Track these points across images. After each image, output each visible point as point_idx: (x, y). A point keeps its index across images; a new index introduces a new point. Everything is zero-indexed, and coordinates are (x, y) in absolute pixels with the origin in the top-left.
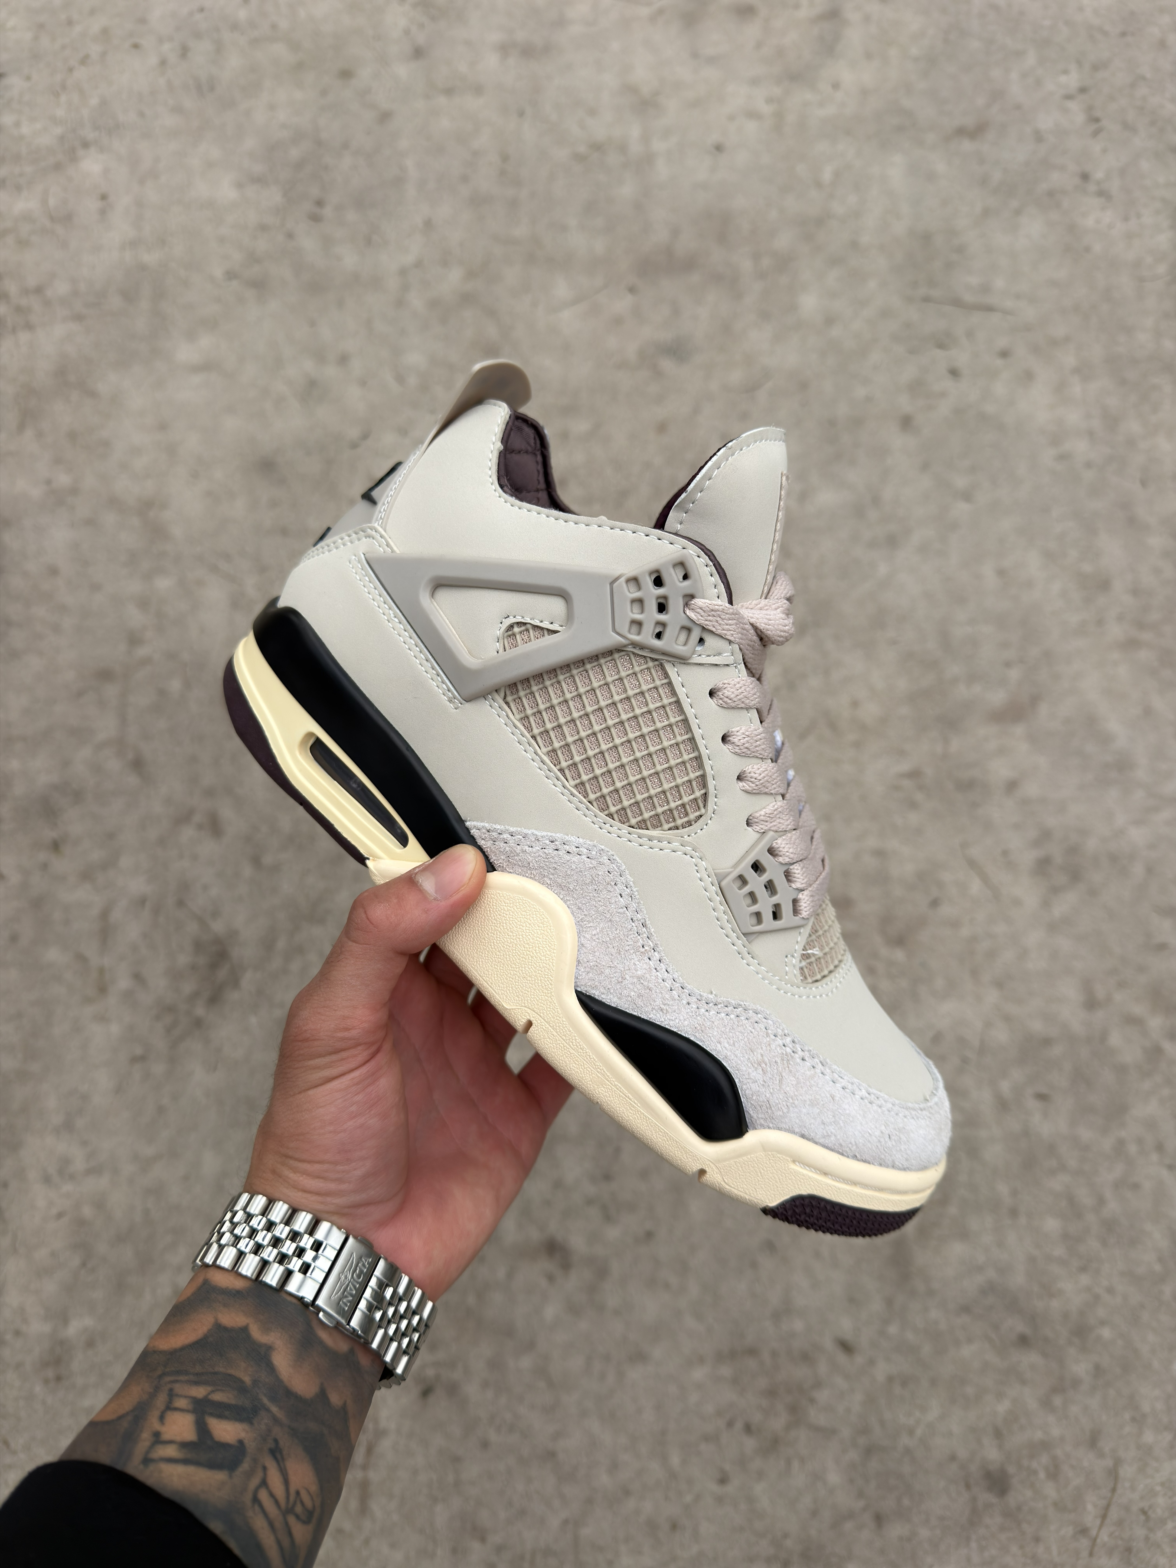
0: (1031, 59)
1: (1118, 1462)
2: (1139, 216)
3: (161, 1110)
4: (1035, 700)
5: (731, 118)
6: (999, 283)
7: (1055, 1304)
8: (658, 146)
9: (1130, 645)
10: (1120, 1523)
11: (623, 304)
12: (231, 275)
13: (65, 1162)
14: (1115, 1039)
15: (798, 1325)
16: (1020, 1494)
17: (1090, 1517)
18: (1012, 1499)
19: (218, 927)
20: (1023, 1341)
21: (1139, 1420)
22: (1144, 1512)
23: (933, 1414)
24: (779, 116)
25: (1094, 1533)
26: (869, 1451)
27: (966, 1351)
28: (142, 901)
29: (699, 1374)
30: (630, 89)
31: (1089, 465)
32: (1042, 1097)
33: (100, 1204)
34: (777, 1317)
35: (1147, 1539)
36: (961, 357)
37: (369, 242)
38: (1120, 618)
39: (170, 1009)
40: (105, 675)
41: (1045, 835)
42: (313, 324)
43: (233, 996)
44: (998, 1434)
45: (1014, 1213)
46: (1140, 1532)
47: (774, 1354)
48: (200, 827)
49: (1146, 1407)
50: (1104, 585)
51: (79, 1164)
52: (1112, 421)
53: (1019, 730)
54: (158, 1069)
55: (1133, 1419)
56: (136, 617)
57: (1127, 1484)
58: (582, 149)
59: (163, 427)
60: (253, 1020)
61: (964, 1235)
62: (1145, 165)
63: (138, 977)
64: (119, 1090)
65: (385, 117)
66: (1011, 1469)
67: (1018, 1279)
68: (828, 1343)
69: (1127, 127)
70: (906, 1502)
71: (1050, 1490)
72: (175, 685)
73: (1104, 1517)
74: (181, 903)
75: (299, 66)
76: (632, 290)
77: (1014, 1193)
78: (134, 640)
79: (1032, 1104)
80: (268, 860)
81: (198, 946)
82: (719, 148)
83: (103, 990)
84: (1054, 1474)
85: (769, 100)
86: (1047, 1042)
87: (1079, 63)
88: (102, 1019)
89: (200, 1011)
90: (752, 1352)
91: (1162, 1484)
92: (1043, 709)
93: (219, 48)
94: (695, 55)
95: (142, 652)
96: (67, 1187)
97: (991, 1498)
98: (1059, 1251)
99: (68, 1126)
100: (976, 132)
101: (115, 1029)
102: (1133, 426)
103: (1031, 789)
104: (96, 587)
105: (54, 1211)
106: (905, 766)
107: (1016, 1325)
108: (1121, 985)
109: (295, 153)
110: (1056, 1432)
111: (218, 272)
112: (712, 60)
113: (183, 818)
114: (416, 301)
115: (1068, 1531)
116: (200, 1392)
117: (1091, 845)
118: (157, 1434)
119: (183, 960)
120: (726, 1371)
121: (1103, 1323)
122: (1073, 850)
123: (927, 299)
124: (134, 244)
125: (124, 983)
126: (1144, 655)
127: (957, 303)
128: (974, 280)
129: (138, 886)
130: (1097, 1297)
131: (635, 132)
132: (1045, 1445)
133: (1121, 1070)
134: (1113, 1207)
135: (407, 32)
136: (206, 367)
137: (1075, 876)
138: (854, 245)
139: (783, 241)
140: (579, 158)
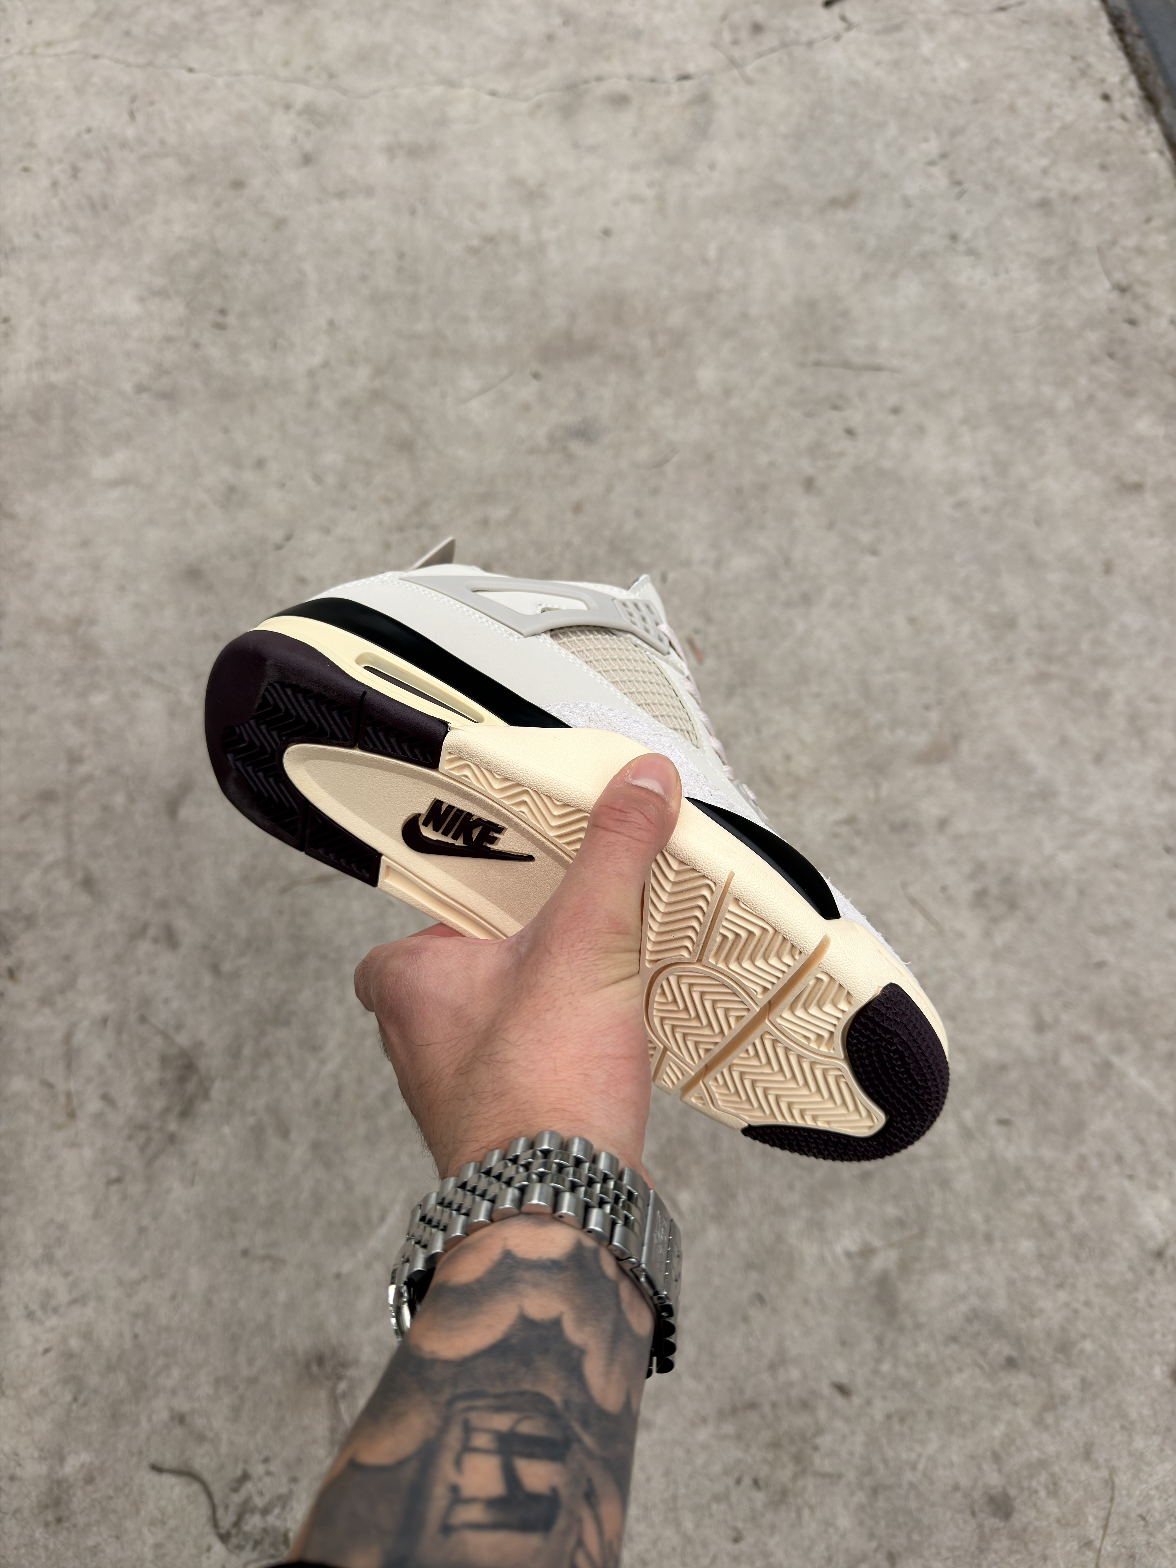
0: (892, 130)
1: (1113, 1471)
2: (1007, 271)
3: (142, 1230)
4: (956, 739)
5: (616, 203)
6: (884, 343)
7: (1037, 1323)
8: (548, 234)
9: (1042, 678)
10: (1121, 1531)
11: (528, 391)
12: (140, 389)
13: (48, 1295)
14: (1067, 1059)
15: (794, 1374)
16: (1024, 1516)
17: (1093, 1530)
18: (1018, 1520)
19: (183, 1039)
20: (1011, 1363)
21: (1128, 1428)
22: (1143, 1518)
23: (932, 1447)
24: (661, 198)
25: (1097, 1544)
26: (875, 1491)
27: (958, 1380)
28: (104, 1021)
29: (703, 1434)
30: (517, 182)
31: (985, 510)
32: (1003, 1122)
33: (87, 1335)
34: (773, 1367)
35: (1148, 1544)
36: (856, 417)
37: (275, 346)
38: (1029, 653)
39: (143, 1127)
40: (47, 796)
41: (980, 868)
42: (226, 431)
43: (205, 1107)
44: (997, 1458)
45: (989, 1238)
46: (1141, 1538)
47: (774, 1406)
48: (155, 940)
49: (1133, 1414)
50: (1011, 623)
51: (62, 1297)
52: (1002, 466)
53: (944, 770)
54: (136, 1189)
55: (1123, 1427)
56: (74, 736)
57: (1124, 1492)
58: (475, 242)
59: (85, 544)
60: (226, 1130)
61: (944, 1266)
62: (1008, 222)
63: (107, 1098)
64: (97, 1215)
65: (280, 224)
66: (1013, 1492)
67: (1000, 1304)
68: (826, 1390)
69: (989, 187)
70: (916, 1537)
71: (1052, 1507)
72: (119, 800)
73: (1105, 1527)
74: (143, 1019)
75: (191, 180)
76: (536, 376)
77: (988, 1219)
78: (74, 759)
79: (994, 1129)
80: (227, 966)
81: (164, 1060)
82: (607, 233)
83: (72, 1115)
84: (1054, 1490)
85: (650, 185)
86: (1003, 1068)
87: (938, 131)
88: (74, 1144)
89: (172, 1126)
90: (752, 1406)
91: (1157, 1488)
92: (965, 747)
93: (110, 166)
94: (576, 145)
95: (83, 769)
96: (53, 1321)
97: (997, 1522)
98: (1036, 1271)
99: (48, 1258)
100: (848, 201)
101: (88, 1153)
102: (1022, 470)
103: (961, 825)
104: (31, 709)
105: (40, 1348)
106: (841, 814)
107: (1002, 1349)
108: (1066, 1006)
109: (194, 264)
110: (1051, 1449)
111: (128, 387)
112: (592, 149)
113: (139, 932)
114: (327, 401)
115: (1075, 1545)
116: (502, 1422)
117: (1025, 872)
118: (455, 1490)
119: (151, 1076)
120: (729, 1428)
121: (1084, 1337)
122: (1007, 880)
123: (818, 364)
124: (41, 364)
125: (94, 1105)
126: (1054, 686)
127: (847, 365)
128: (861, 342)
129: (99, 1005)
130: (1076, 1312)
131: (525, 223)
132: (1043, 1464)
133: (1075, 1088)
134: (1081, 1222)
135: (294, 140)
136: (123, 481)
137: (1012, 904)
138: (744, 317)
139: (676, 318)
140: (474, 251)
